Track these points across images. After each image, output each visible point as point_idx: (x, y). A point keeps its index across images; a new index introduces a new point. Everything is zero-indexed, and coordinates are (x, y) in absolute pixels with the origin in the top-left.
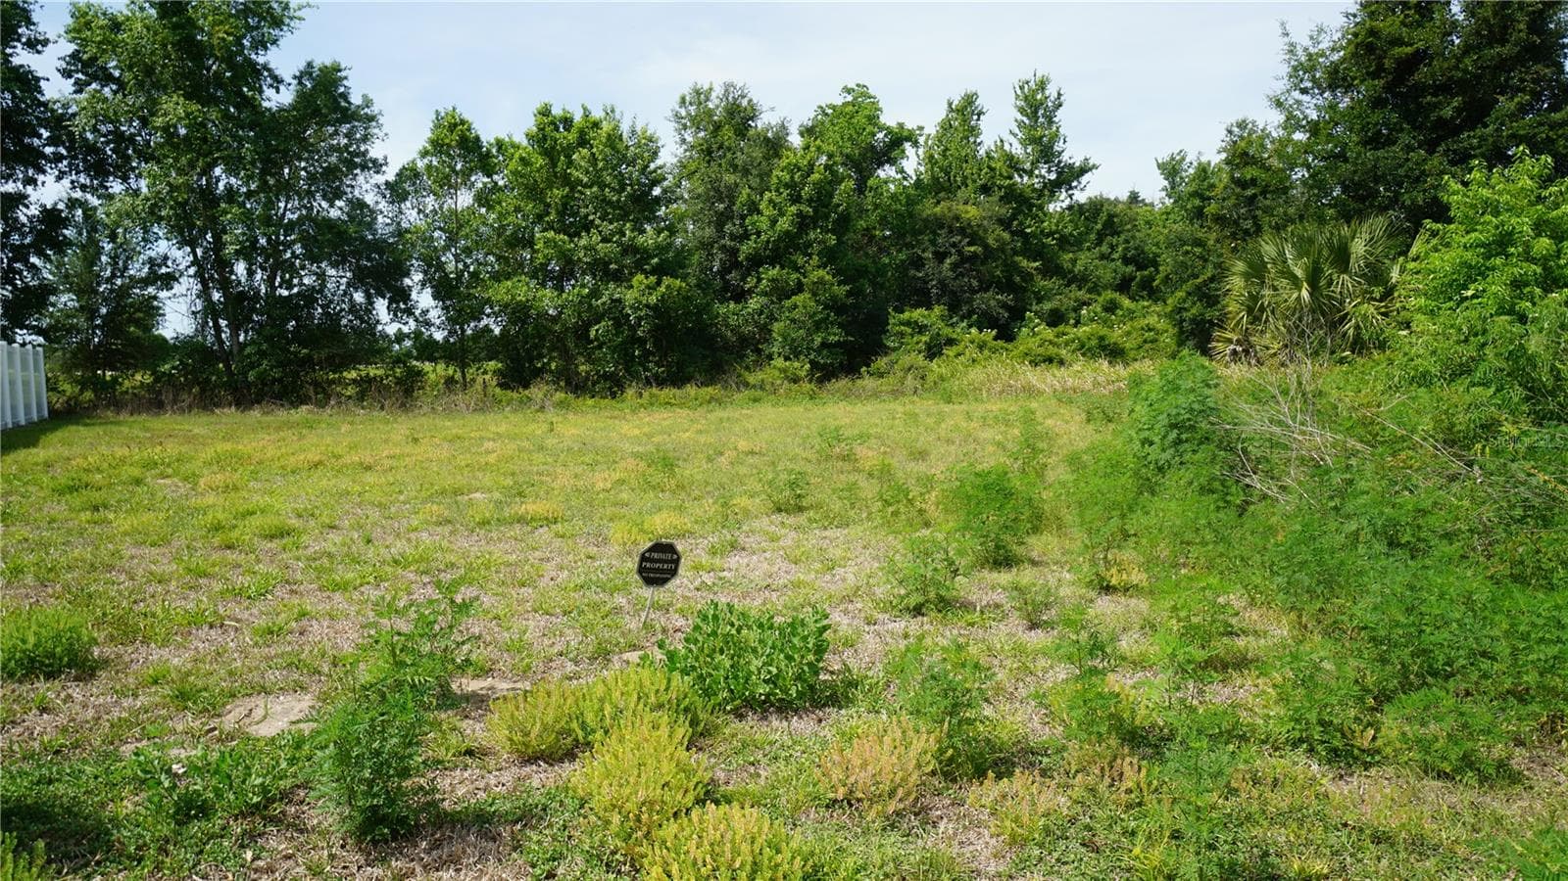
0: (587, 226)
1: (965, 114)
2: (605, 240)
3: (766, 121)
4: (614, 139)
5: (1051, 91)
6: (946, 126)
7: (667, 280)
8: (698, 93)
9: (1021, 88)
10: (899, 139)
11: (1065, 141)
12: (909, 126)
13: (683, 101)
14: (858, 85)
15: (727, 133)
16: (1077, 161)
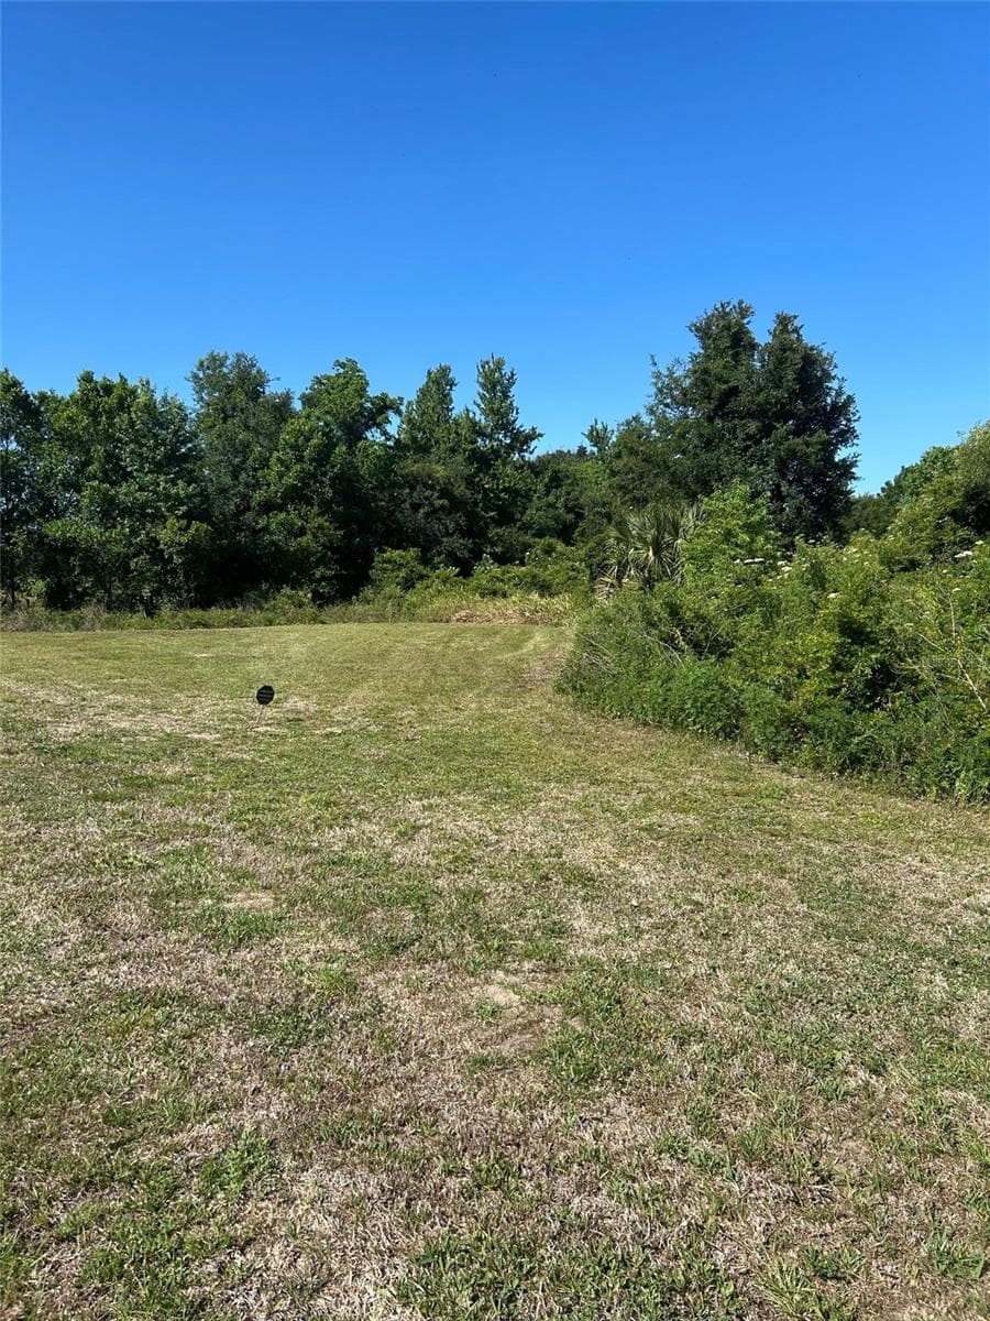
0: (126, 476)
1: (440, 384)
2: (141, 489)
3: (273, 389)
4: (149, 407)
5: (506, 370)
6: (424, 393)
7: (195, 524)
8: (213, 359)
9: (483, 367)
10: (384, 406)
11: (517, 413)
12: (392, 396)
13: (201, 364)
14: (349, 360)
15: (240, 398)
16: (527, 429)
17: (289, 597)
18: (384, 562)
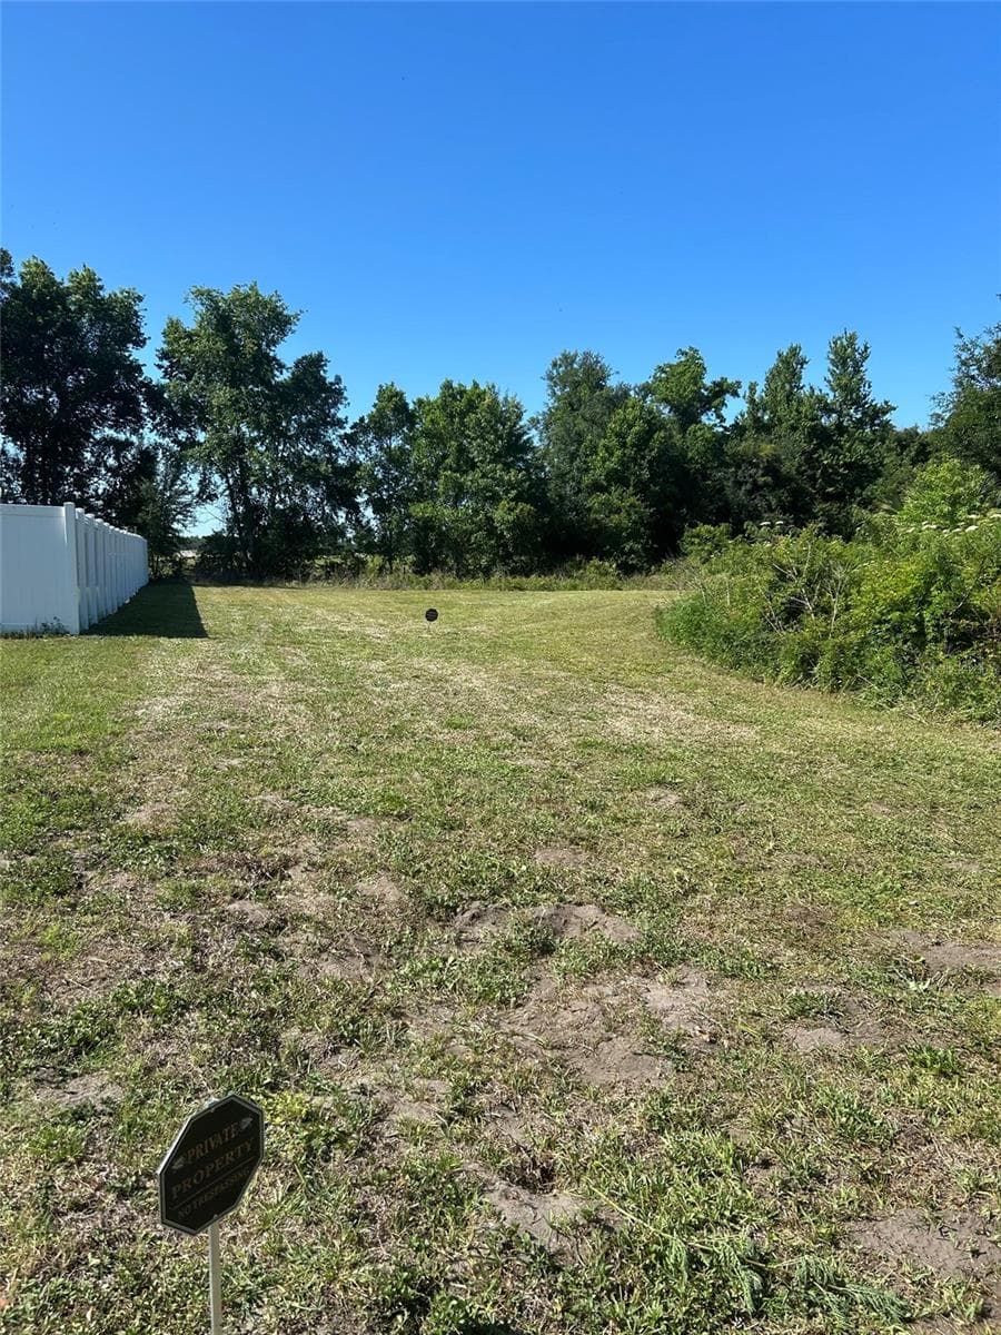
0: (473, 466)
1: (790, 366)
2: (484, 476)
3: (612, 382)
4: (494, 405)
5: (859, 344)
6: (773, 376)
7: (521, 505)
8: (566, 357)
9: (835, 343)
10: (722, 390)
11: (870, 387)
12: (730, 380)
13: (555, 365)
14: (691, 349)
15: (584, 392)
16: (879, 402)
17: (597, 568)
18: (693, 536)
